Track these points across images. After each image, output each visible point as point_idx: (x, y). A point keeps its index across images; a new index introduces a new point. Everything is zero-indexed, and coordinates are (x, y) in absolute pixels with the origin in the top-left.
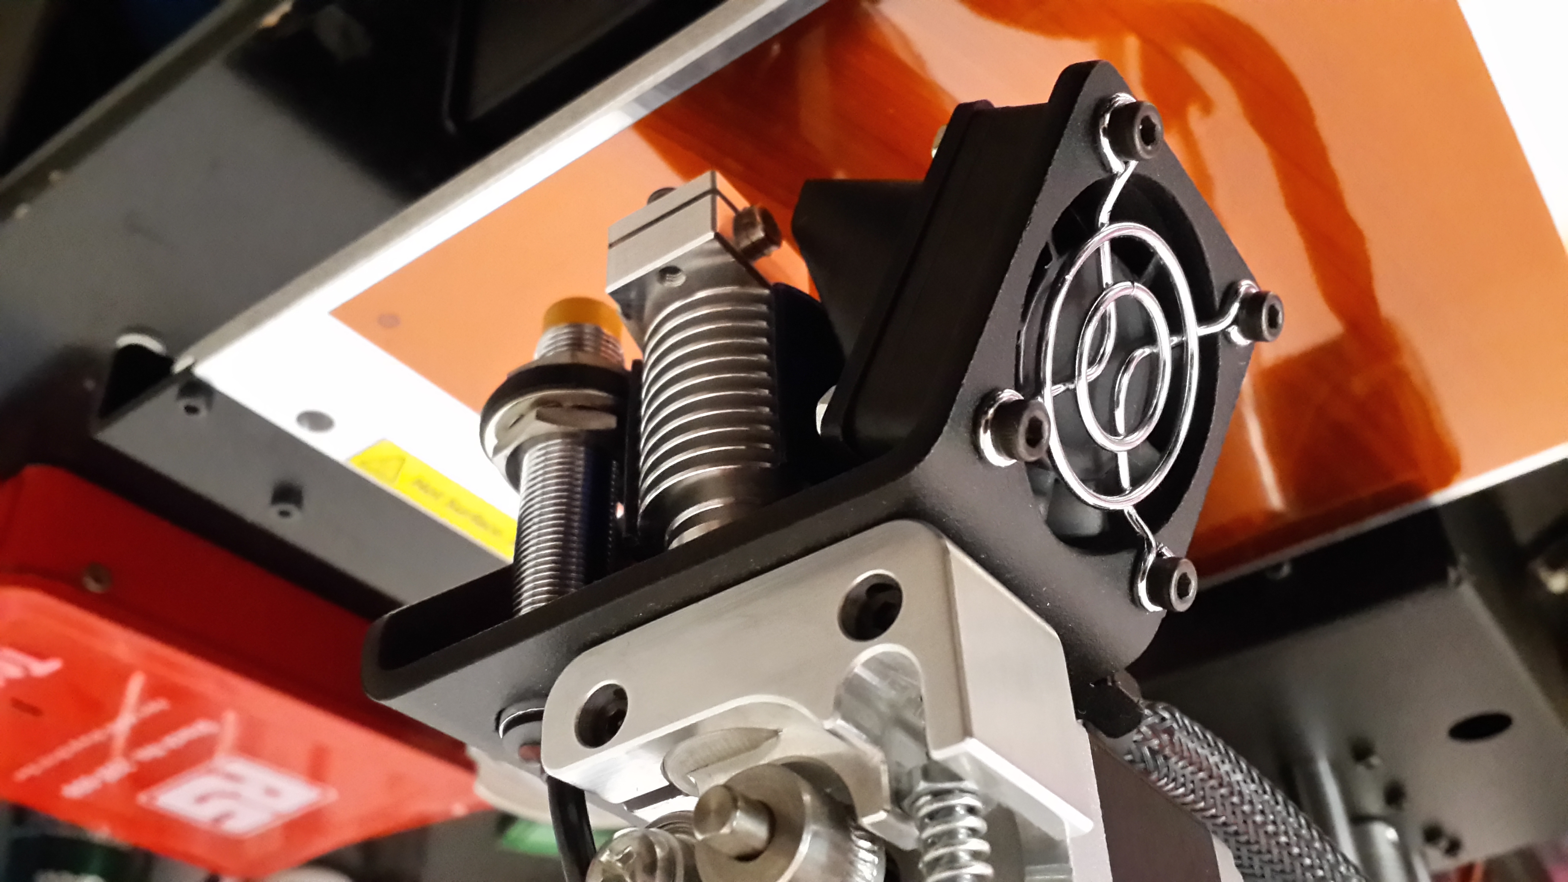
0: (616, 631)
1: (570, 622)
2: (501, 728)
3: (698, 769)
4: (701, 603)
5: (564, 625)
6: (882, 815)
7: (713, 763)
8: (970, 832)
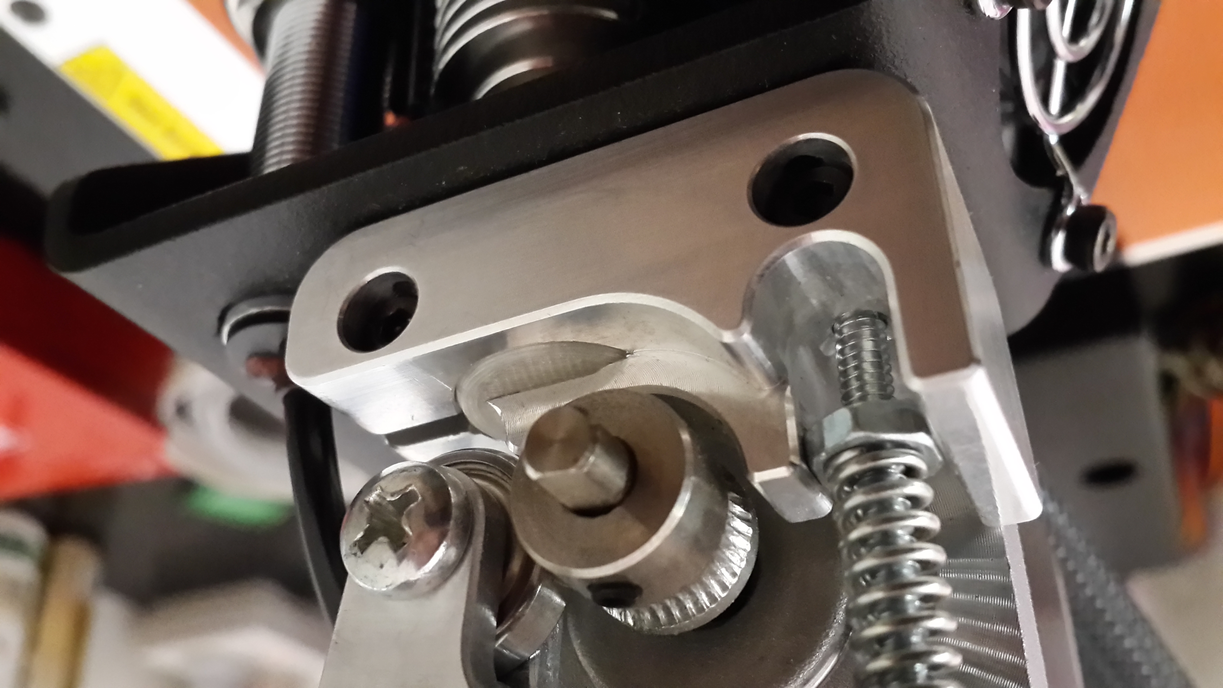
0: (404, 205)
1: (343, 182)
2: (226, 329)
3: (504, 395)
4: (534, 173)
5: (333, 185)
6: (782, 472)
7: (527, 389)
8: (909, 503)
